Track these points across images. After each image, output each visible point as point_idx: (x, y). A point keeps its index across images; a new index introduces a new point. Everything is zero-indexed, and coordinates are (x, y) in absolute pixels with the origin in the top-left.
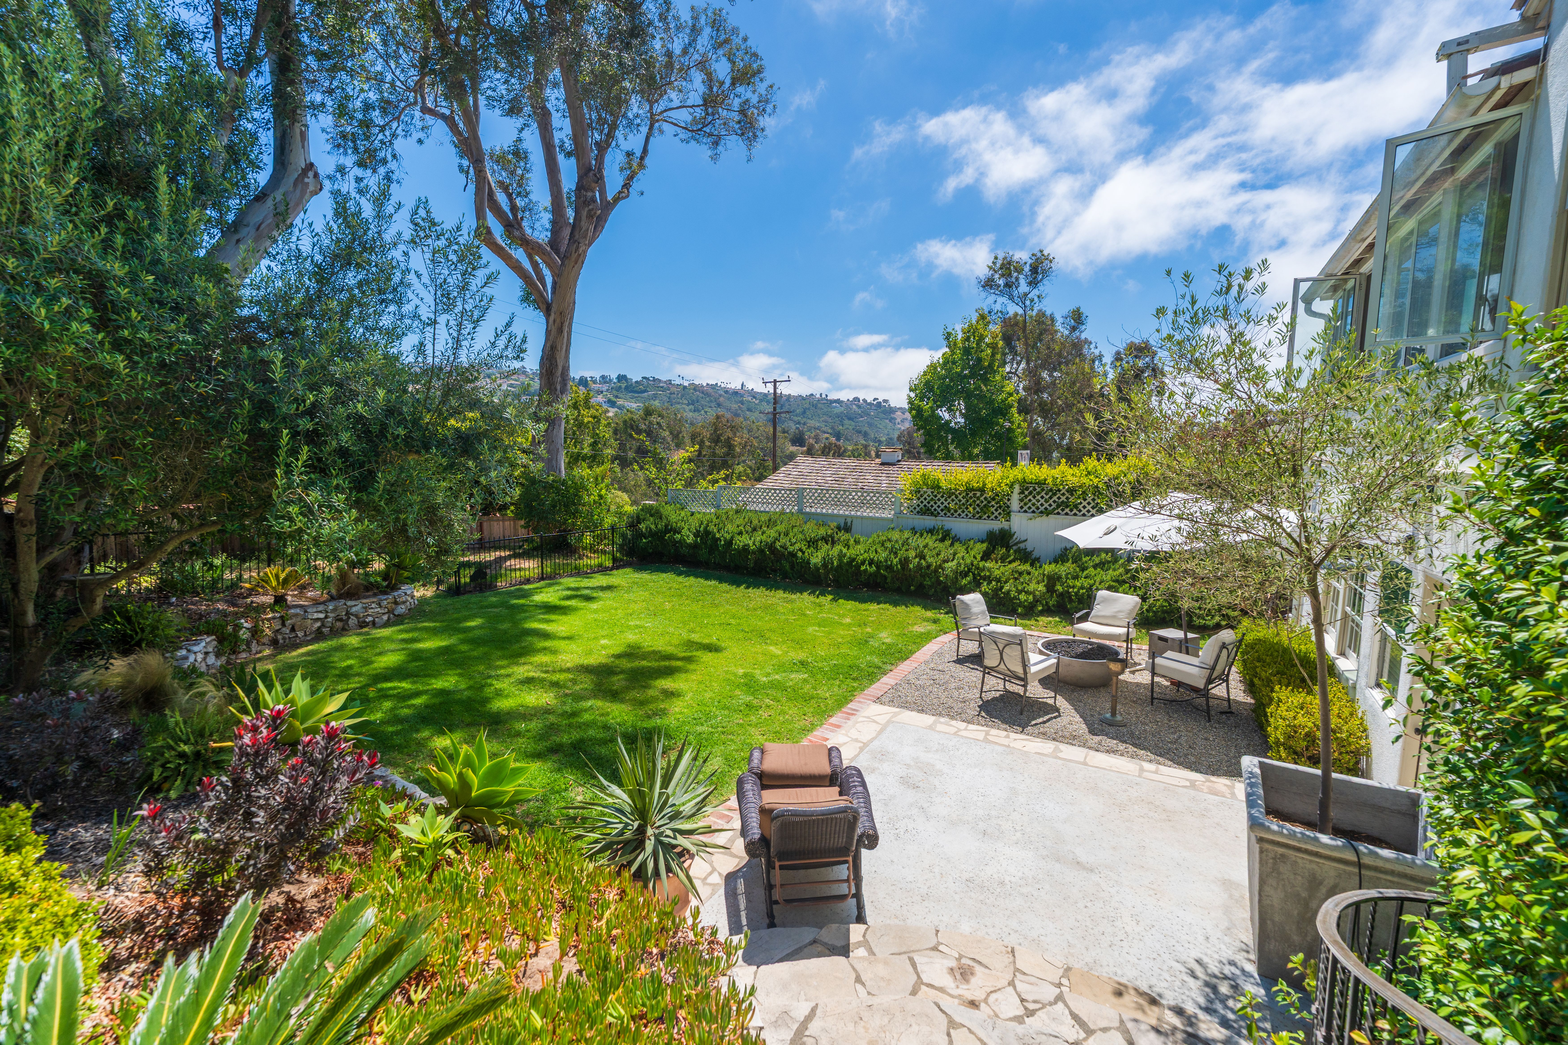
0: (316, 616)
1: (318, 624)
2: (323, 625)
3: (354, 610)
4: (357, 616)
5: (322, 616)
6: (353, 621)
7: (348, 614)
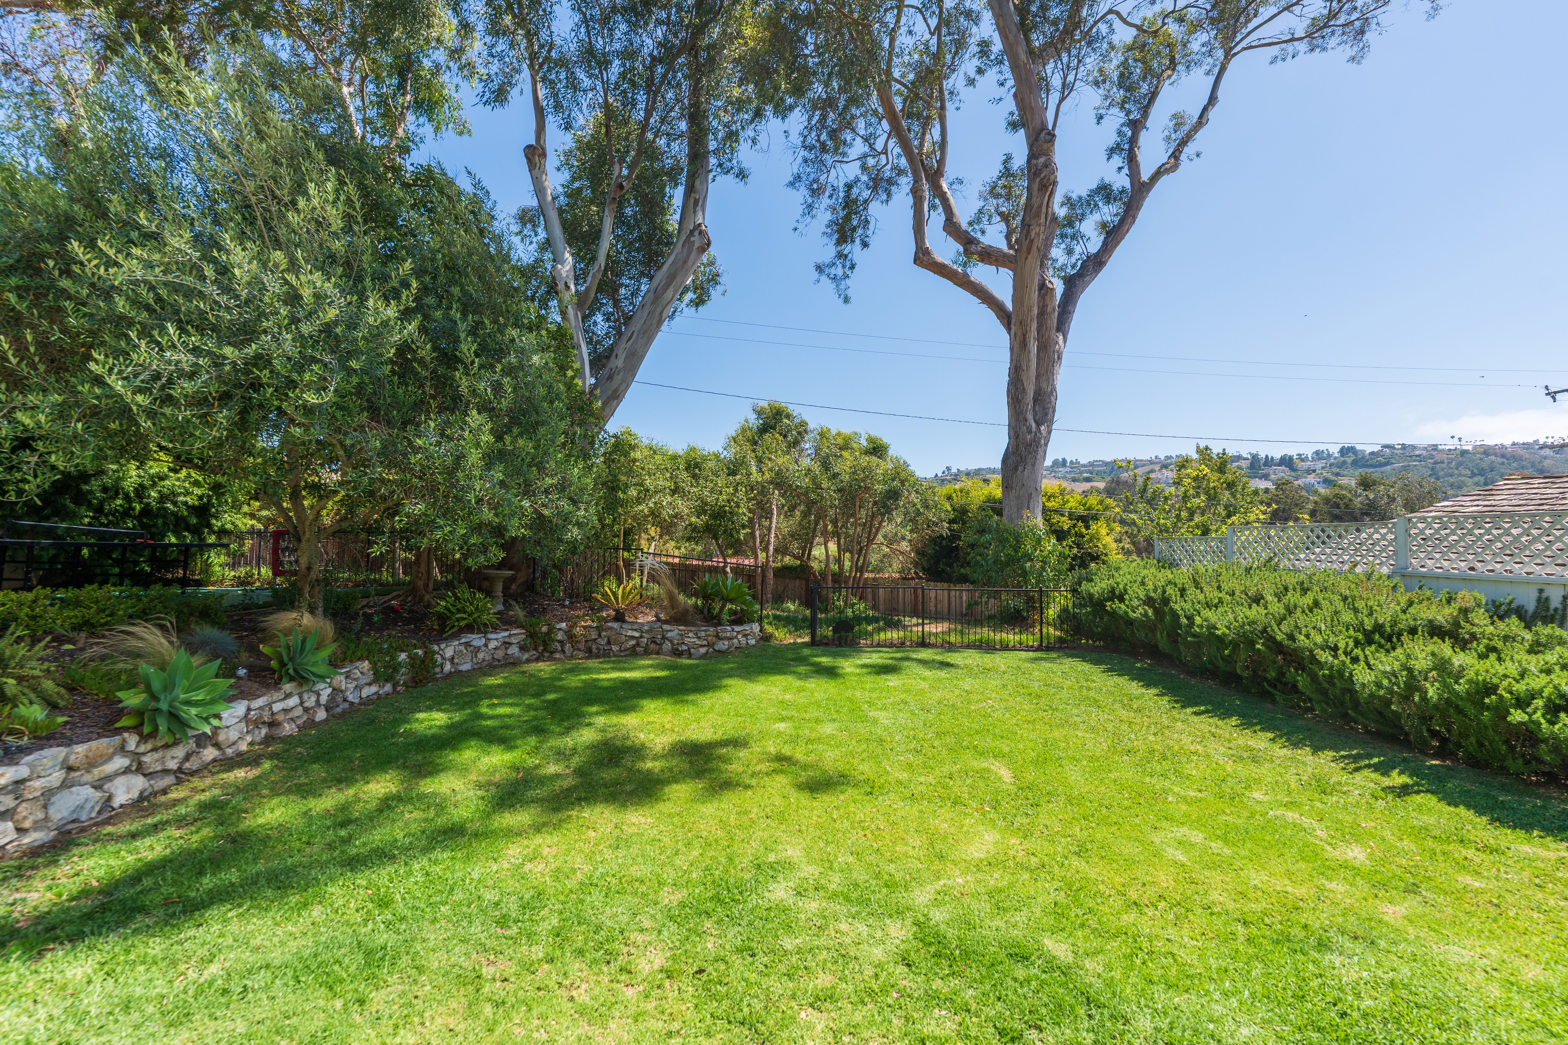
0: (630, 633)
1: (633, 642)
2: (638, 644)
3: (669, 635)
4: (671, 641)
5: (637, 634)
6: (667, 646)
7: (664, 638)
